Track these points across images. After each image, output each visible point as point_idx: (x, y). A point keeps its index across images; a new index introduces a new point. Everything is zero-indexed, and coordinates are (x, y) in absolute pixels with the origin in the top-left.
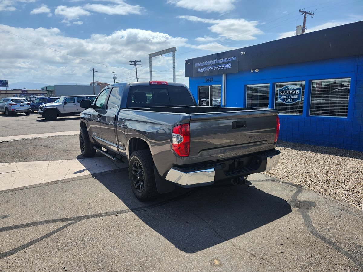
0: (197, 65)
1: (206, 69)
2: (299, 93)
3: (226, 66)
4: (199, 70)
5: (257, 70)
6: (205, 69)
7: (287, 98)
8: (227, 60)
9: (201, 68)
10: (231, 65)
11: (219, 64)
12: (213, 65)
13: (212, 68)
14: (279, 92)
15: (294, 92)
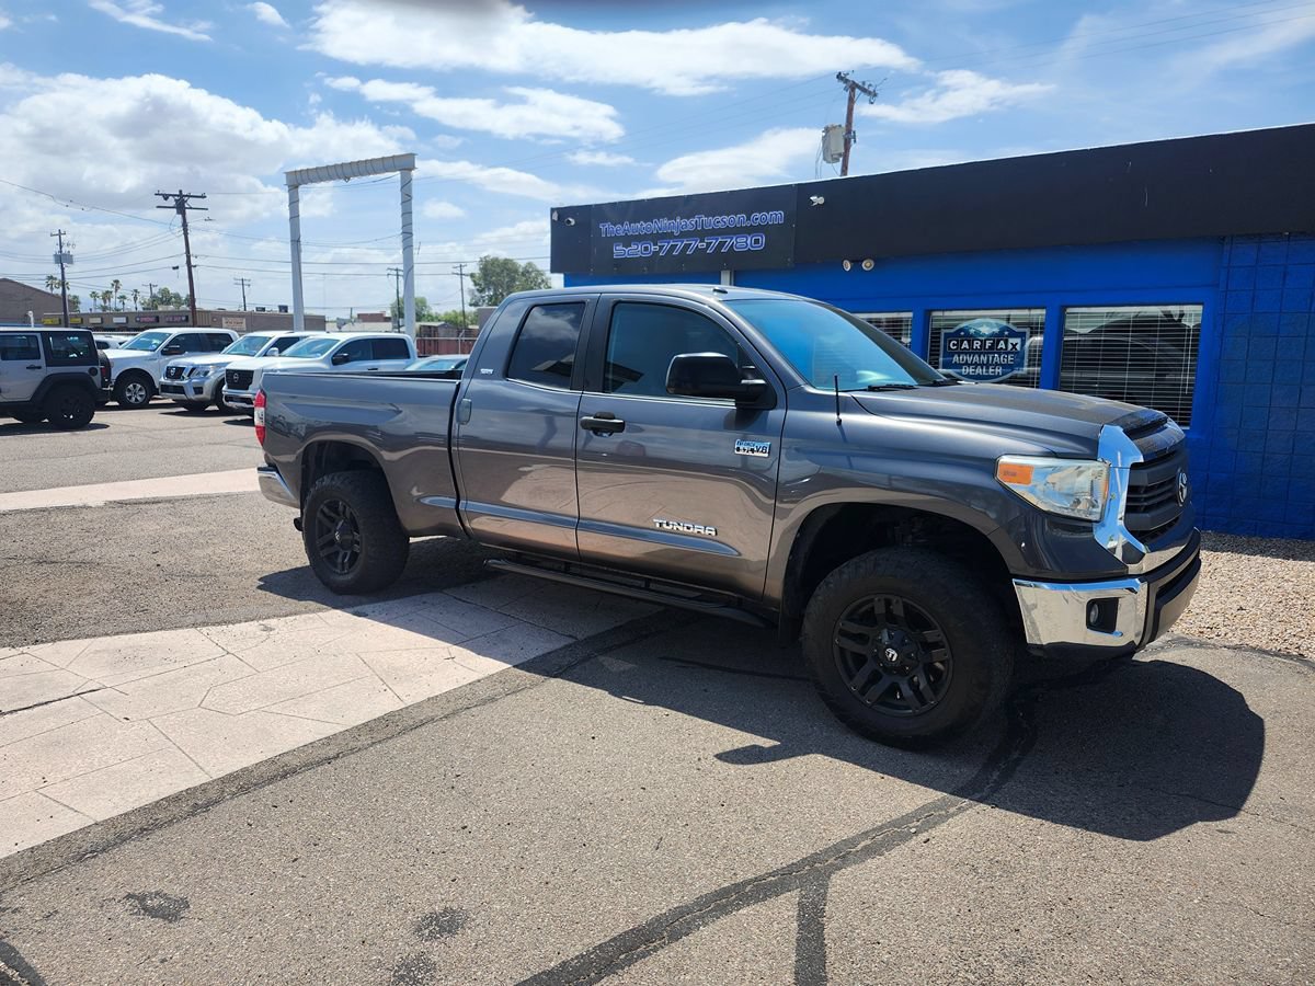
0: (607, 229)
1: (653, 248)
2: (1018, 347)
3: (743, 243)
4: (619, 251)
5: (868, 265)
6: (646, 248)
7: (976, 365)
8: (748, 219)
9: (627, 240)
10: (762, 240)
11: (715, 233)
12: (684, 235)
13: (680, 245)
14: (945, 341)
15: (1002, 345)
